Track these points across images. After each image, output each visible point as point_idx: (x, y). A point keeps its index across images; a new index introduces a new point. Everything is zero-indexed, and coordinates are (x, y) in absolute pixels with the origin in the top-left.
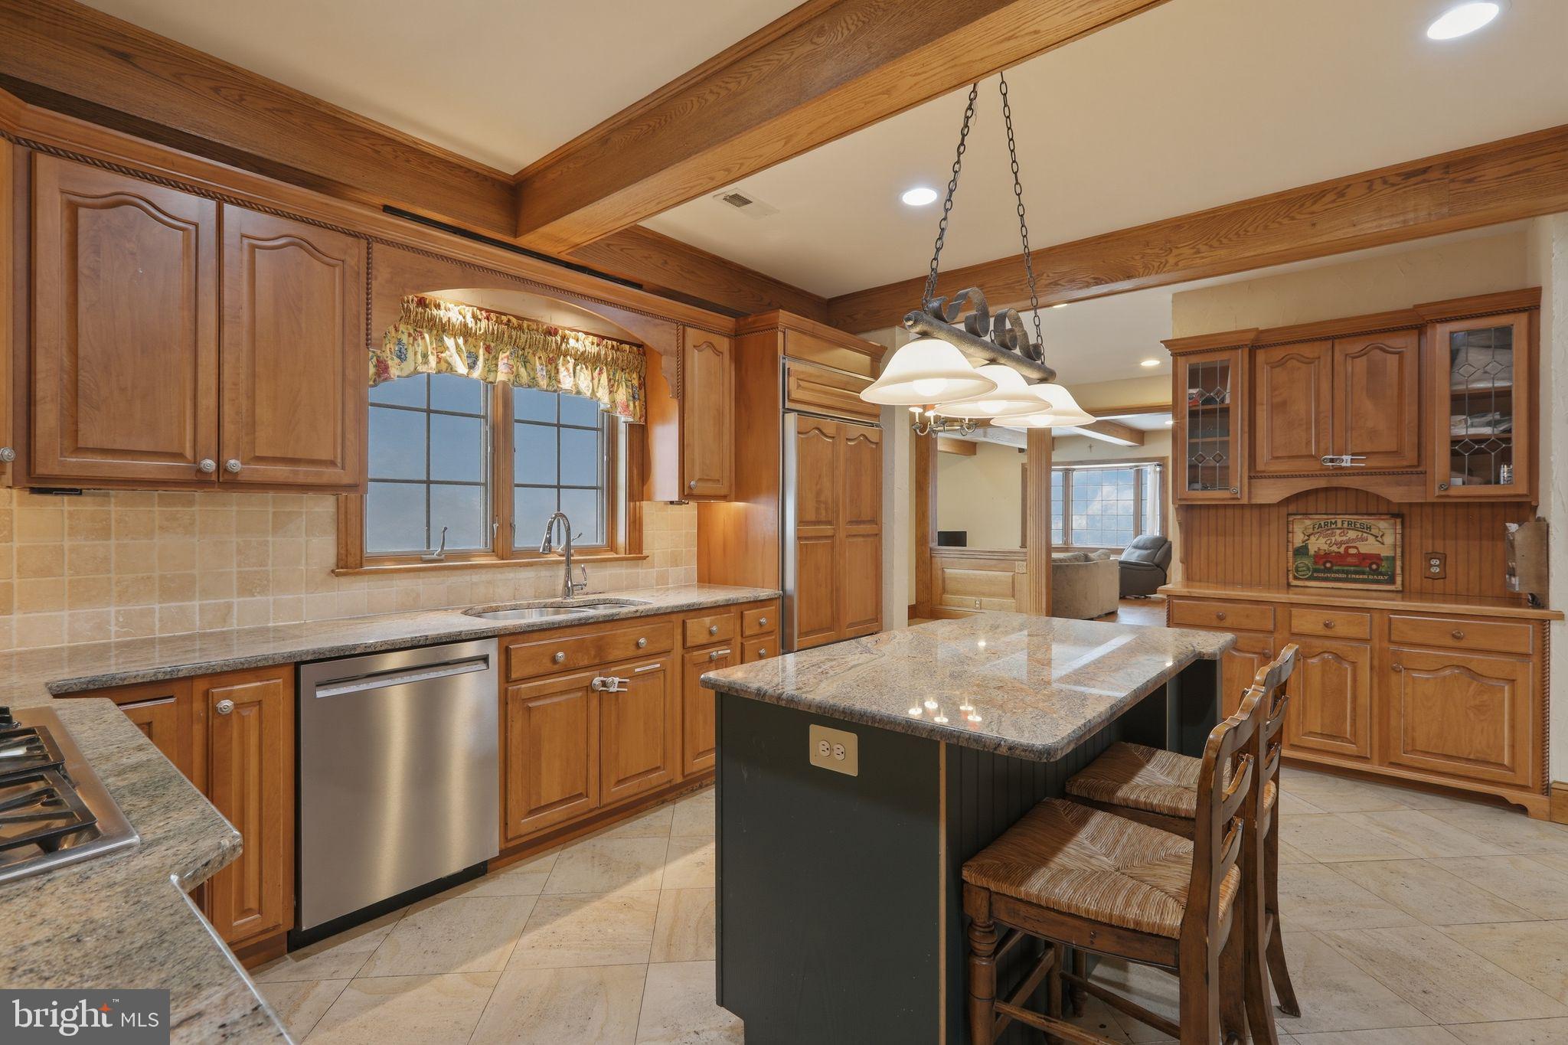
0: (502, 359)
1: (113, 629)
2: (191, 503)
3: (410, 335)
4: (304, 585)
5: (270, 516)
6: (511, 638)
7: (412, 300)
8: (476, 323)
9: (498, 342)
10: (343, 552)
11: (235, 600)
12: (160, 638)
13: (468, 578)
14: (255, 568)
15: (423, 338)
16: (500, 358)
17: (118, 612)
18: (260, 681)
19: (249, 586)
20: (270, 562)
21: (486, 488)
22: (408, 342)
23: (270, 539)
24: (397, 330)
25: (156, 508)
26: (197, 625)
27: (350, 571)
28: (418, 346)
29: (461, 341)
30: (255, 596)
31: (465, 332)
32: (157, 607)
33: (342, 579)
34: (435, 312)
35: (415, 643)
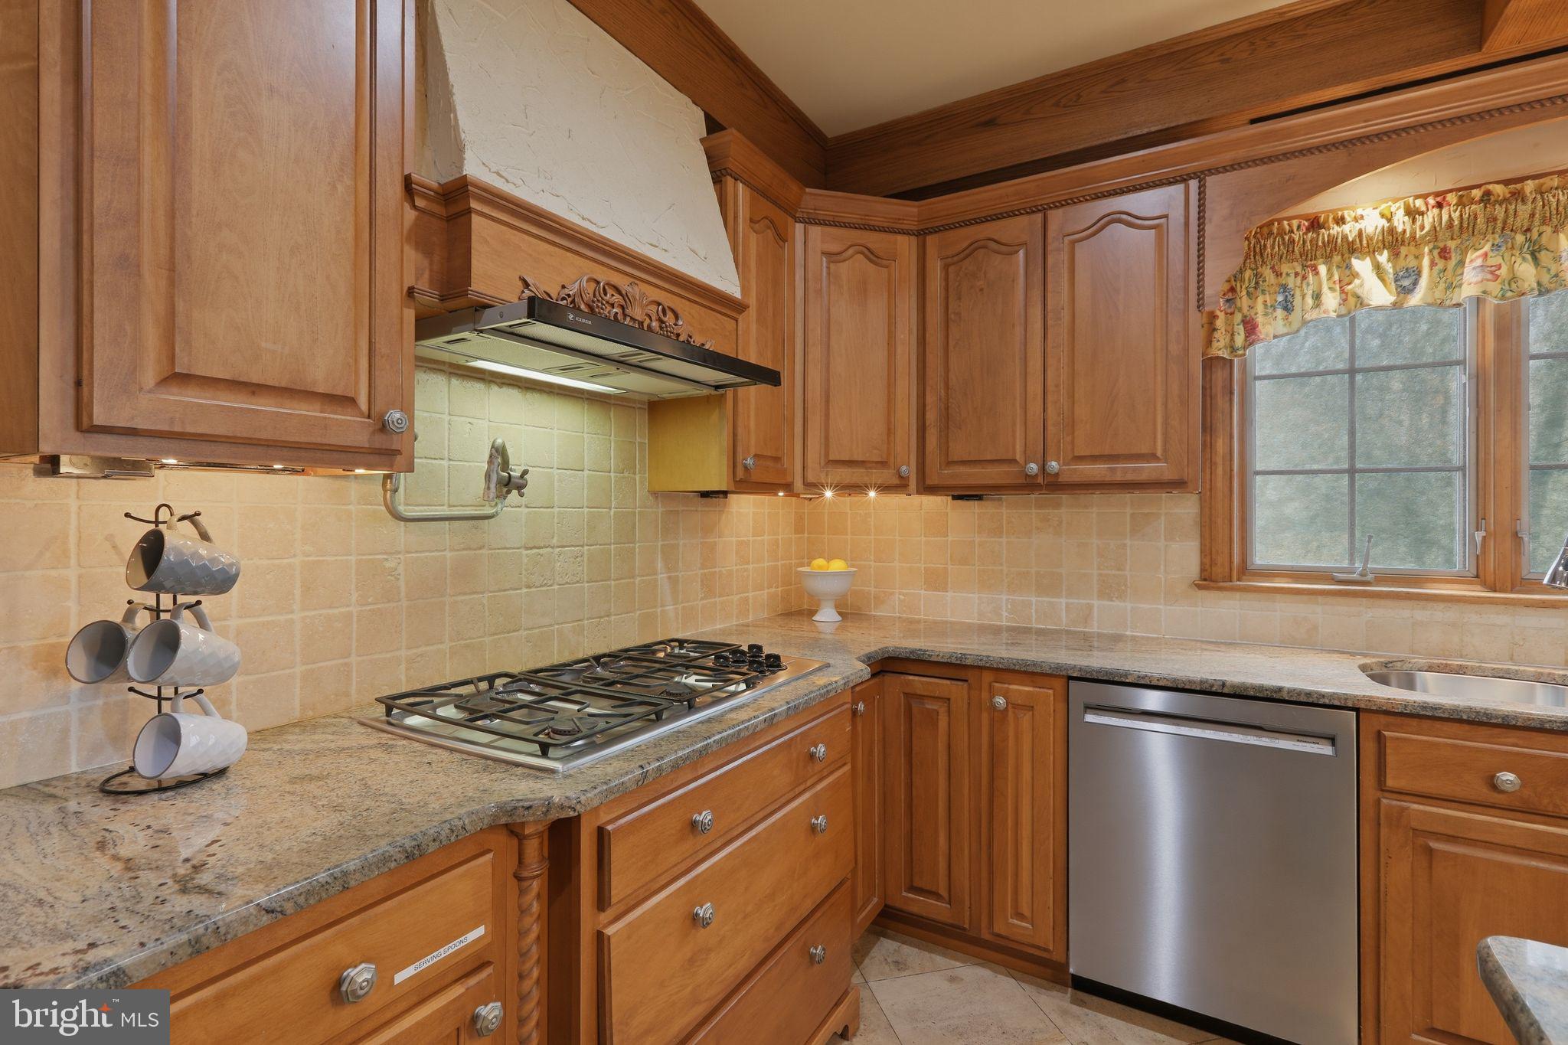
0: (1472, 261)
1: (1005, 614)
2: (1058, 505)
3: (1297, 274)
4: (1163, 595)
5: (1128, 518)
6: (1391, 719)
7: (1299, 227)
8: (1414, 221)
9: (1465, 236)
10: (1207, 561)
11: (1096, 603)
12: (1037, 628)
13: (1407, 613)
14: (1114, 572)
15: (1317, 273)
16: (1468, 260)
17: (1007, 600)
18: (1034, 687)
19: (1110, 589)
20: (1128, 567)
21: (1464, 475)
22: (1295, 283)
23: (1128, 542)
24: (1278, 274)
25: (1034, 511)
26: (1064, 622)
27: (1212, 584)
28: (1308, 285)
29: (1383, 258)
30: (1112, 601)
31: (1392, 241)
32: (1034, 600)
33: (1205, 593)
34: (1335, 230)
35: (1205, 687)
